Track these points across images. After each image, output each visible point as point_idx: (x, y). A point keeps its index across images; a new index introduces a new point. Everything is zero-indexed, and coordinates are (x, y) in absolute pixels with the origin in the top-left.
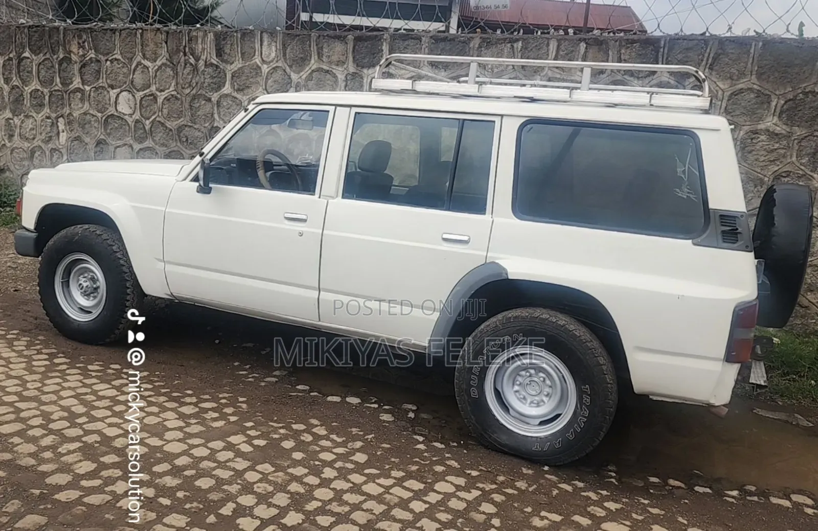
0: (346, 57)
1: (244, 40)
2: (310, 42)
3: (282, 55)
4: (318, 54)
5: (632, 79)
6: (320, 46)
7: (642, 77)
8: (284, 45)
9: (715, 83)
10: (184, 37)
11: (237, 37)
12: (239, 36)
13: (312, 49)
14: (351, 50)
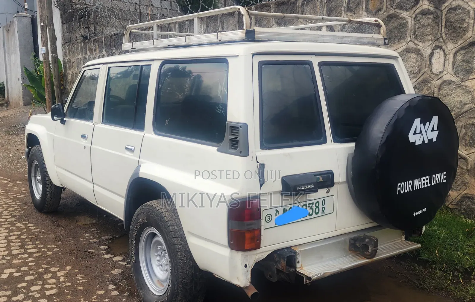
0: (235, 27)
1: (190, 25)
2: (218, 20)
3: (206, 31)
4: (222, 27)
5: (401, 11)
6: (222, 21)
7: (409, 8)
8: (207, 25)
9: (467, 3)
10: (167, 29)
11: (187, 24)
12: (188, 23)
13: (219, 25)
14: (237, 21)
